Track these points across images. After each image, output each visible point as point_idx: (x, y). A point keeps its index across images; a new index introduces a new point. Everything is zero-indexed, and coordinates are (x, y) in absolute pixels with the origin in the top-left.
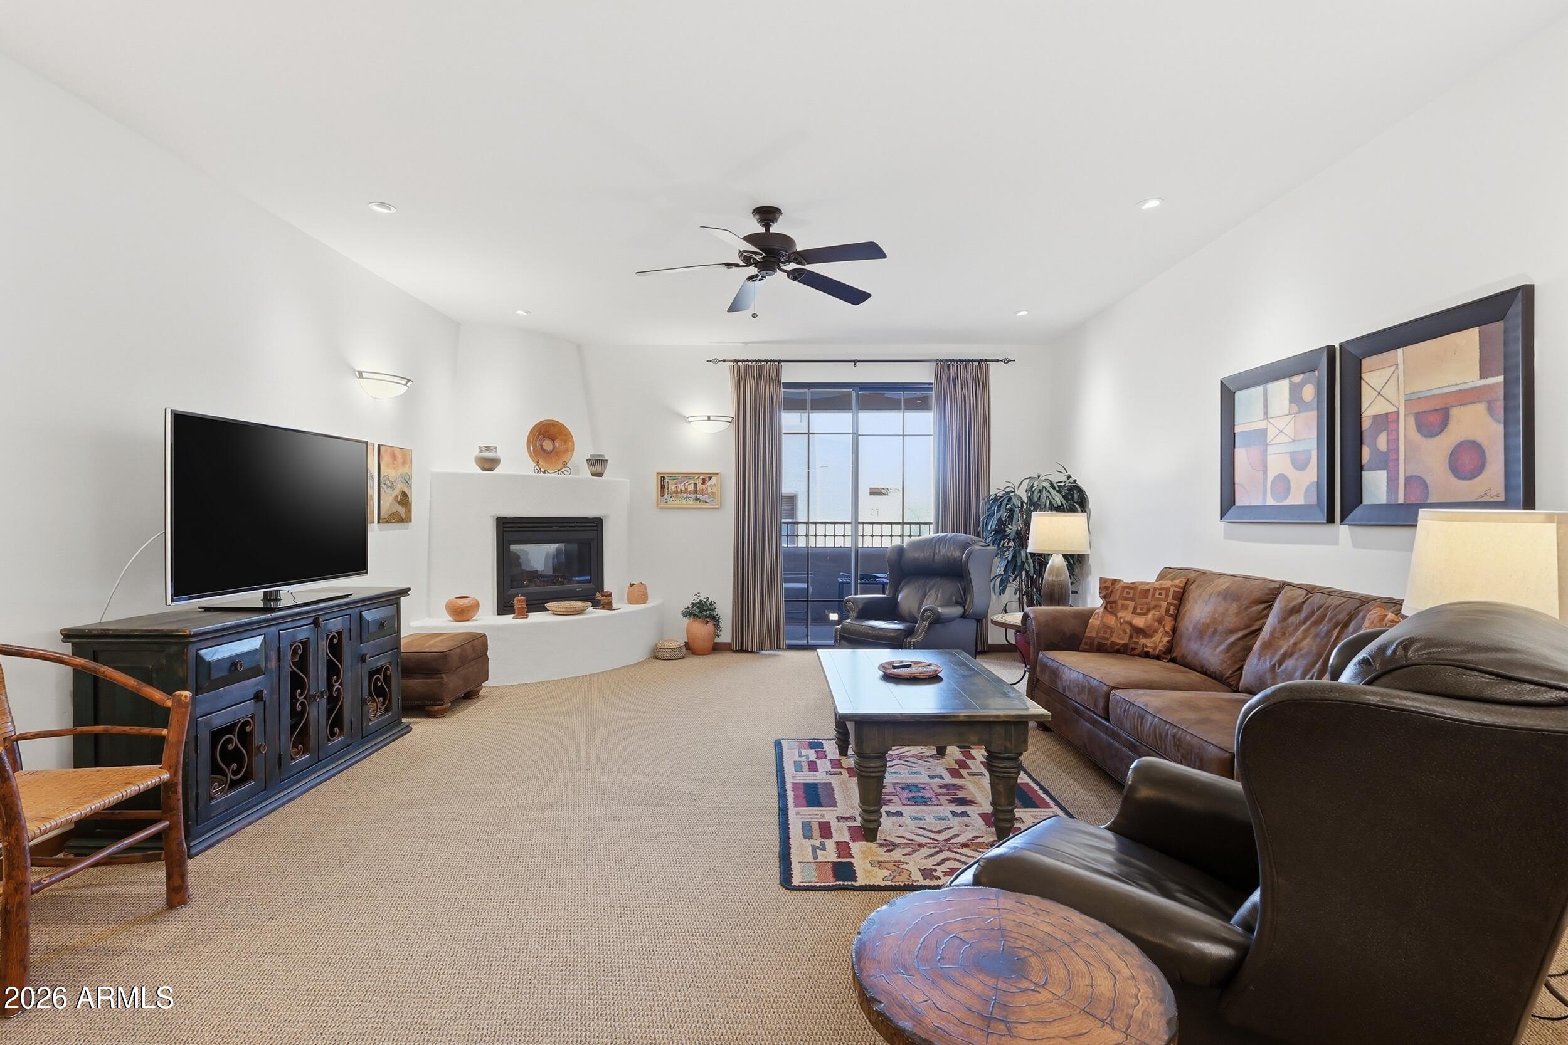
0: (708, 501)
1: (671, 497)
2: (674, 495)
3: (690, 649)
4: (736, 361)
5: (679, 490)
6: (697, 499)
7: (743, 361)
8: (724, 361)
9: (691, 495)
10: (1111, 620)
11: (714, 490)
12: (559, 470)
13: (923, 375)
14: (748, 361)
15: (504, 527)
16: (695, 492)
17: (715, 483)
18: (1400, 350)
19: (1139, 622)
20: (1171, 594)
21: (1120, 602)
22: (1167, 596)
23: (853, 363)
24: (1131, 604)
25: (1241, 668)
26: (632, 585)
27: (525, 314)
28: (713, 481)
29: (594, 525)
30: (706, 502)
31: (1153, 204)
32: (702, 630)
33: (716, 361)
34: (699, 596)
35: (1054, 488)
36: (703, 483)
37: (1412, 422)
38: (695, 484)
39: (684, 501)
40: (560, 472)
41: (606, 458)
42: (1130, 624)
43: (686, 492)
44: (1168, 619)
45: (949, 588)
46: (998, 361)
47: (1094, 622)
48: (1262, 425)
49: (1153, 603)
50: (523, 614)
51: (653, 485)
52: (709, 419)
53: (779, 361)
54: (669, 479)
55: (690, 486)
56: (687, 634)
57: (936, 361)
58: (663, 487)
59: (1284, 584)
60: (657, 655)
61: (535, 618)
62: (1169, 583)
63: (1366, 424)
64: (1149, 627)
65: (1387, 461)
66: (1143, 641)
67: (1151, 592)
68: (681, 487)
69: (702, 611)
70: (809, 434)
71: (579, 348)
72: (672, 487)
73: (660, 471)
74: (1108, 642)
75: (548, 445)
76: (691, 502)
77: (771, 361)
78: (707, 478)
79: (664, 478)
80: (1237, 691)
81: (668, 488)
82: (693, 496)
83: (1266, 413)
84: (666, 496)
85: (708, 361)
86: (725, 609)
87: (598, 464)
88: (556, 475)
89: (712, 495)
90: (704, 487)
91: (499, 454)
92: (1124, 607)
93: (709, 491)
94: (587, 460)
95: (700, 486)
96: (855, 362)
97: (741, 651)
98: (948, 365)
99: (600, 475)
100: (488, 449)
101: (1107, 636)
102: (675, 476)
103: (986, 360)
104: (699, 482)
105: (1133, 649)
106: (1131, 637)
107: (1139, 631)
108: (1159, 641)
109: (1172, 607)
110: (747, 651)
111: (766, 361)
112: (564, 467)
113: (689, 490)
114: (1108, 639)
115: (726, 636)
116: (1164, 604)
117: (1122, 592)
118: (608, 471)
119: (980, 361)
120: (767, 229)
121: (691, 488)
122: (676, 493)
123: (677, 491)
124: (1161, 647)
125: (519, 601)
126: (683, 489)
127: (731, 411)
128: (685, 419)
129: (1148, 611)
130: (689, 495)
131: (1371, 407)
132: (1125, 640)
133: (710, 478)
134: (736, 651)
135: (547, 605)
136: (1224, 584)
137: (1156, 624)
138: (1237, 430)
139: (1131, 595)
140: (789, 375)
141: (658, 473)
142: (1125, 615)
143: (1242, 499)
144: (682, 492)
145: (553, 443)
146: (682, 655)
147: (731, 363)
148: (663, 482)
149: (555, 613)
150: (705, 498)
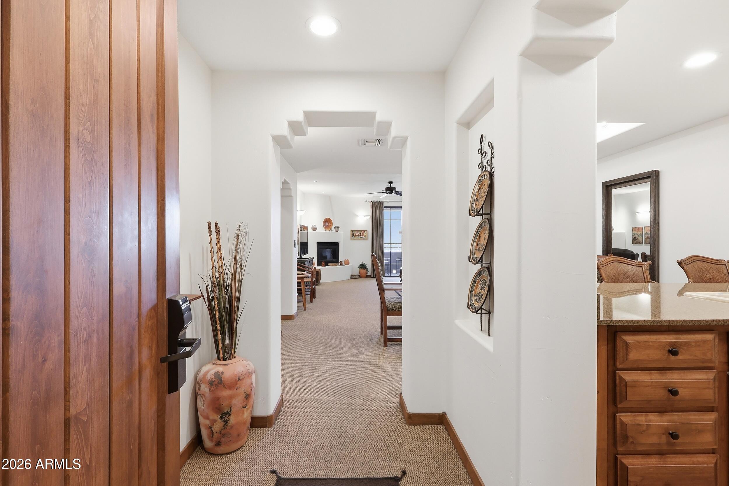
1: (354, 237)
3: (360, 277)
4: (372, 201)
6: (361, 237)
8: (368, 201)
11: (366, 235)
12: (330, 230)
15: (319, 245)
16: (361, 235)
26: (345, 260)
29: (337, 244)
32: (363, 271)
33: (366, 201)
34: (362, 263)
38: (361, 233)
39: (358, 238)
41: (339, 227)
50: (324, 266)
51: (349, 234)
52: (365, 216)
53: (383, 201)
56: (359, 272)
58: (352, 234)
60: (352, 277)
61: (327, 267)
68: (357, 234)
69: (363, 267)
70: (390, 220)
71: (330, 197)
72: (355, 234)
73: (352, 230)
75: (327, 224)
77: (381, 201)
78: (364, 232)
85: (364, 201)
86: (369, 266)
87: (337, 229)
90: (363, 234)
91: (317, 227)
94: (334, 227)
95: (362, 234)
97: (373, 277)
99: (338, 231)
100: (315, 225)
102: (355, 231)
104: (362, 233)
111: (379, 201)
115: (369, 274)
118: (340, 230)
120: (390, 185)
121: (360, 234)
125: (323, 263)
127: (371, 215)
128: (357, 216)
130: (359, 236)
133: (365, 232)
135: (329, 264)
140: (385, 205)
144: (357, 235)
145: (328, 224)
146: (357, 277)
147: (370, 202)
148: (352, 233)
149: (331, 266)
150: (363, 237)
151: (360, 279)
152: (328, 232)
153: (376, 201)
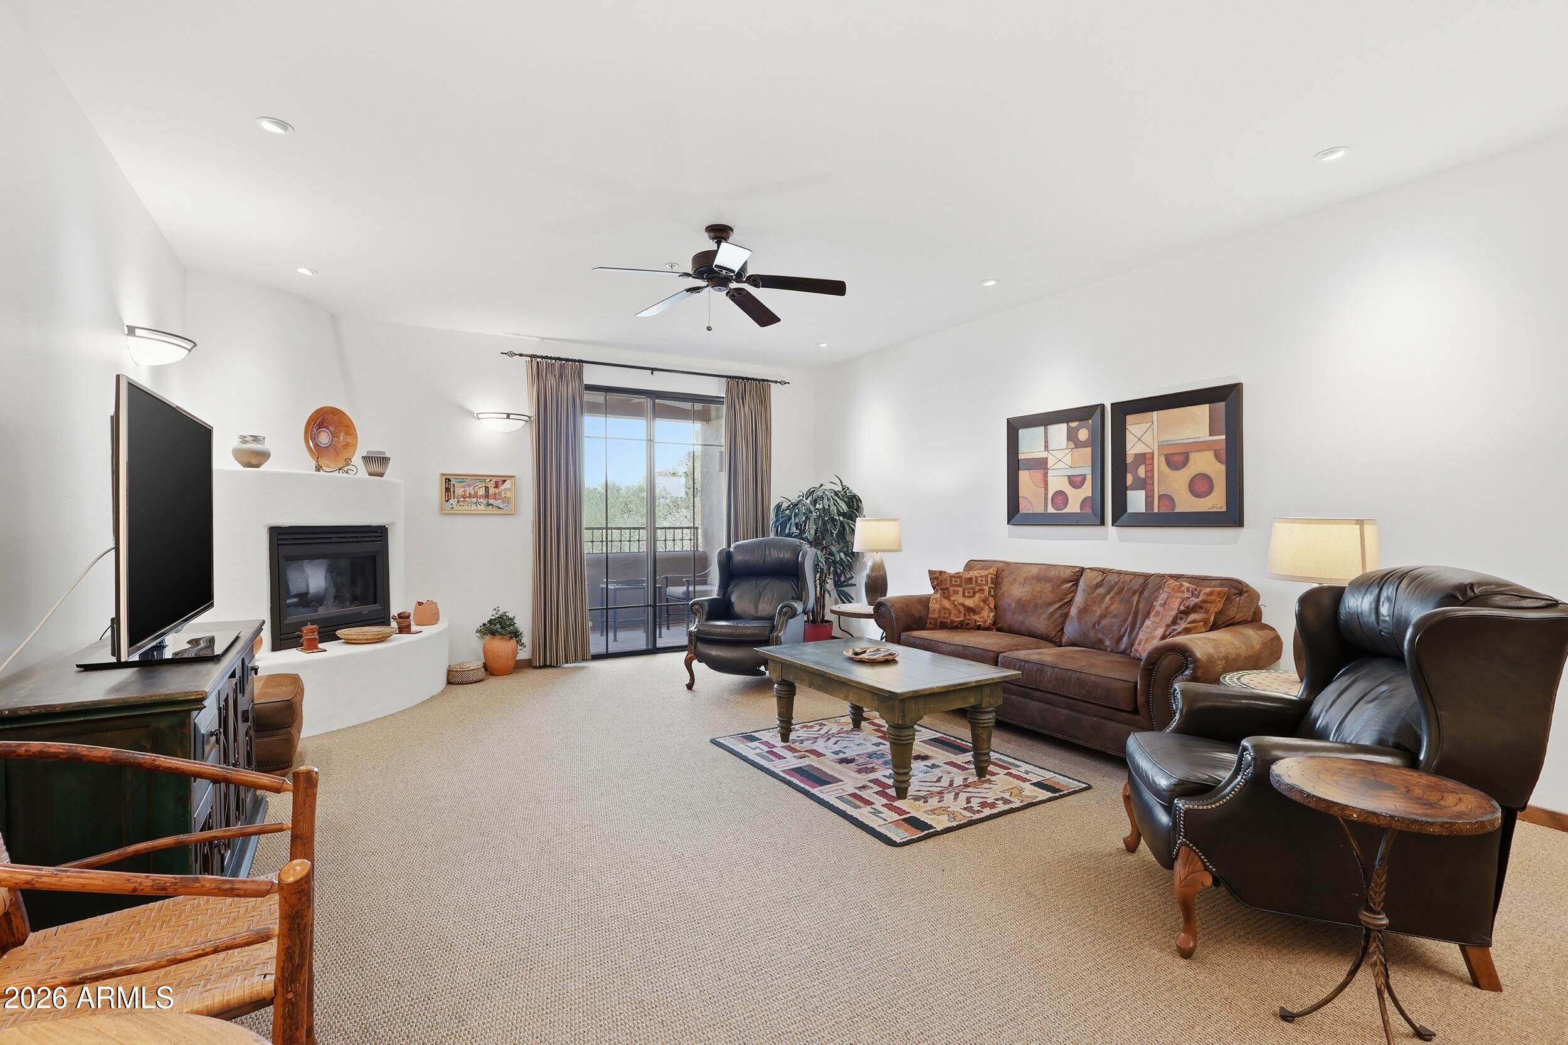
0: (501, 506)
1: (458, 502)
2: (462, 499)
3: (490, 670)
4: (532, 356)
5: (468, 495)
6: (488, 505)
7: (542, 357)
8: (521, 355)
9: (482, 500)
10: (946, 603)
11: (508, 494)
12: (340, 469)
13: (714, 388)
14: (546, 357)
15: (279, 539)
16: (487, 496)
17: (510, 487)
18: (1155, 413)
19: (969, 603)
20: (989, 579)
21: (951, 589)
22: (987, 581)
23: (650, 371)
24: (960, 590)
25: (1062, 629)
26: (420, 604)
27: (311, 274)
28: (507, 485)
29: (378, 535)
30: (499, 508)
31: (992, 283)
32: (502, 647)
33: (511, 354)
34: (498, 611)
35: (839, 497)
36: (496, 487)
37: (1163, 459)
38: (487, 488)
39: (474, 507)
40: (341, 471)
41: (387, 455)
42: (963, 605)
43: (476, 495)
44: (991, 599)
45: (785, 587)
46: (776, 382)
47: (934, 606)
48: (1044, 455)
49: (977, 588)
50: (312, 647)
51: (435, 489)
52: (506, 417)
53: (581, 362)
54: (456, 482)
55: (481, 489)
56: (485, 653)
57: (727, 377)
58: (447, 490)
59: (1083, 570)
60: (455, 679)
62: (986, 573)
63: (1129, 459)
64: (978, 606)
65: (1144, 484)
66: (976, 617)
67: (974, 580)
68: (470, 490)
69: (499, 626)
70: (606, 438)
71: (334, 319)
72: (459, 491)
73: (445, 472)
74: (949, 621)
75: (324, 438)
76: (482, 507)
77: (572, 360)
78: (500, 481)
79: (449, 480)
80: (1061, 646)
81: (454, 492)
82: (484, 501)
83: (1046, 447)
84: (451, 501)
85: (502, 353)
86: (524, 623)
87: (377, 462)
88: (336, 474)
89: (506, 500)
90: (497, 491)
91: (271, 446)
92: (956, 592)
93: (503, 495)
94: (362, 457)
95: (492, 491)
96: (653, 370)
97: (545, 666)
98: (737, 382)
99: (381, 475)
100: (254, 439)
101: (947, 615)
102: (462, 478)
103: (767, 381)
104: (491, 485)
105: (967, 624)
106: (965, 615)
107: (970, 610)
108: (986, 616)
109: (992, 590)
110: (551, 666)
111: (567, 360)
112: (348, 465)
113: (479, 494)
114: (947, 618)
115: (524, 654)
116: (986, 588)
117: (951, 581)
118: (390, 471)
119: (761, 381)
121: (482, 492)
122: (464, 497)
123: (465, 495)
124: (989, 621)
125: (309, 631)
126: (473, 493)
127: (532, 412)
128: (473, 415)
129: (974, 593)
130: (480, 500)
131: (1133, 447)
132: (962, 618)
133: (504, 481)
134: (540, 667)
135: (339, 633)
136: (1035, 571)
137: (982, 604)
138: (1021, 457)
139: (958, 583)
140: (592, 376)
141: (443, 475)
142: (959, 598)
143: (1024, 507)
144: (470, 496)
145: (334, 435)
146: (481, 677)
147: (529, 359)
148: (448, 485)
149: (349, 642)
150: (498, 503)
151: (494, 683)
152: (331, 476)
153: (551, 358)
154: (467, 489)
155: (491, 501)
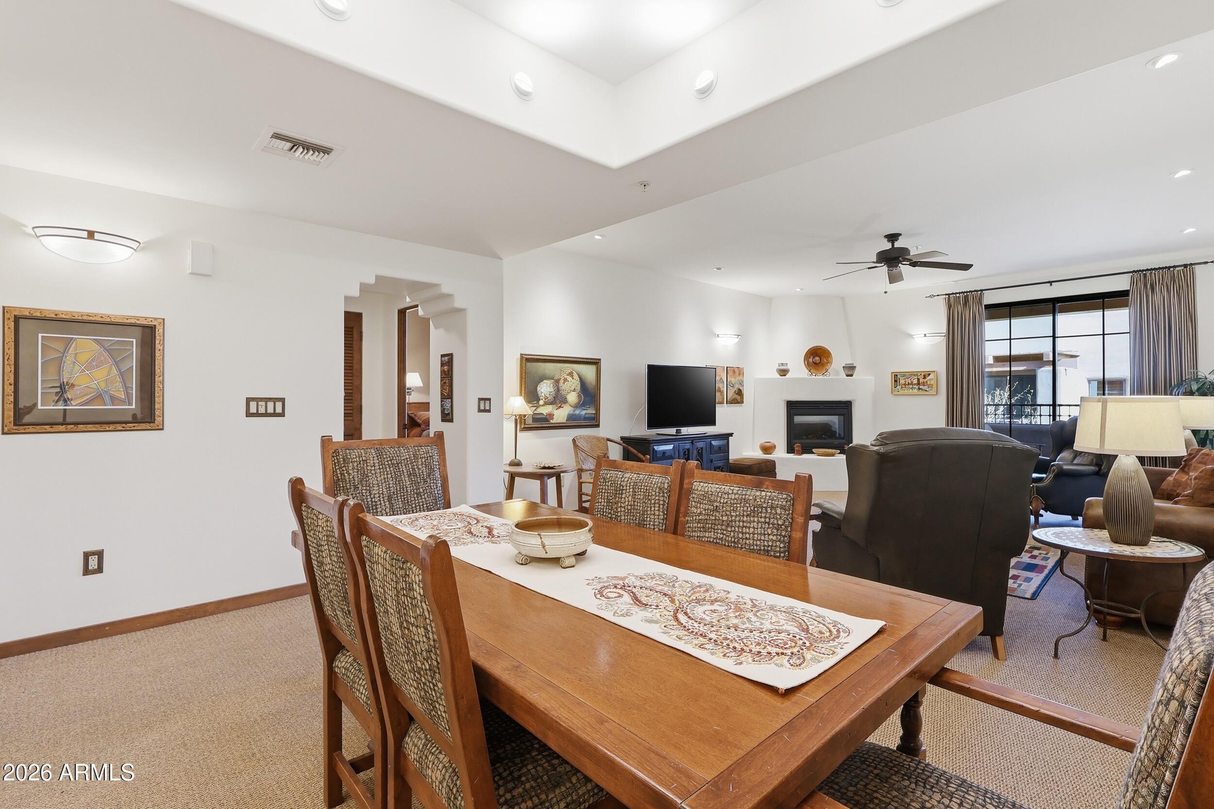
1: (901, 388)
2: (904, 386)
4: (949, 295)
5: (907, 383)
6: (919, 389)
7: (953, 294)
8: (938, 295)
9: (916, 386)
11: (932, 382)
12: (823, 374)
14: (956, 294)
15: (791, 407)
16: (919, 384)
17: (932, 378)
23: (1049, 284)
28: (931, 376)
29: (847, 405)
30: (926, 391)
33: (932, 297)
36: (924, 378)
38: (918, 379)
39: (911, 390)
41: (855, 365)
43: (912, 384)
46: (1205, 263)
50: (802, 454)
51: (889, 381)
52: (925, 335)
53: (982, 291)
54: (900, 376)
57: (1131, 272)
58: (896, 381)
61: (805, 456)
70: (1010, 339)
71: (843, 299)
72: (902, 382)
73: (894, 371)
75: (816, 360)
76: (916, 391)
77: (974, 291)
78: (927, 374)
79: (897, 375)
81: (899, 382)
82: (917, 387)
84: (898, 387)
85: (926, 297)
87: (850, 370)
88: (821, 376)
89: (930, 386)
90: (925, 380)
91: (789, 367)
93: (929, 383)
95: (921, 380)
96: (1051, 283)
98: (1145, 274)
99: (851, 375)
100: (782, 364)
102: (904, 374)
104: (921, 377)
111: (970, 292)
112: (826, 372)
113: (914, 383)
118: (857, 373)
119: (1185, 266)
120: (893, 245)
121: (915, 381)
122: (905, 384)
125: (797, 447)
126: (910, 382)
127: (944, 329)
128: (911, 336)
130: (914, 387)
133: (929, 375)
135: (814, 450)
140: (990, 299)
141: (892, 373)
144: (909, 384)
145: (820, 359)
147: (944, 296)
148: (896, 378)
149: (818, 455)
150: (925, 388)
153: (959, 293)
154: (907, 380)
155: (921, 387)
